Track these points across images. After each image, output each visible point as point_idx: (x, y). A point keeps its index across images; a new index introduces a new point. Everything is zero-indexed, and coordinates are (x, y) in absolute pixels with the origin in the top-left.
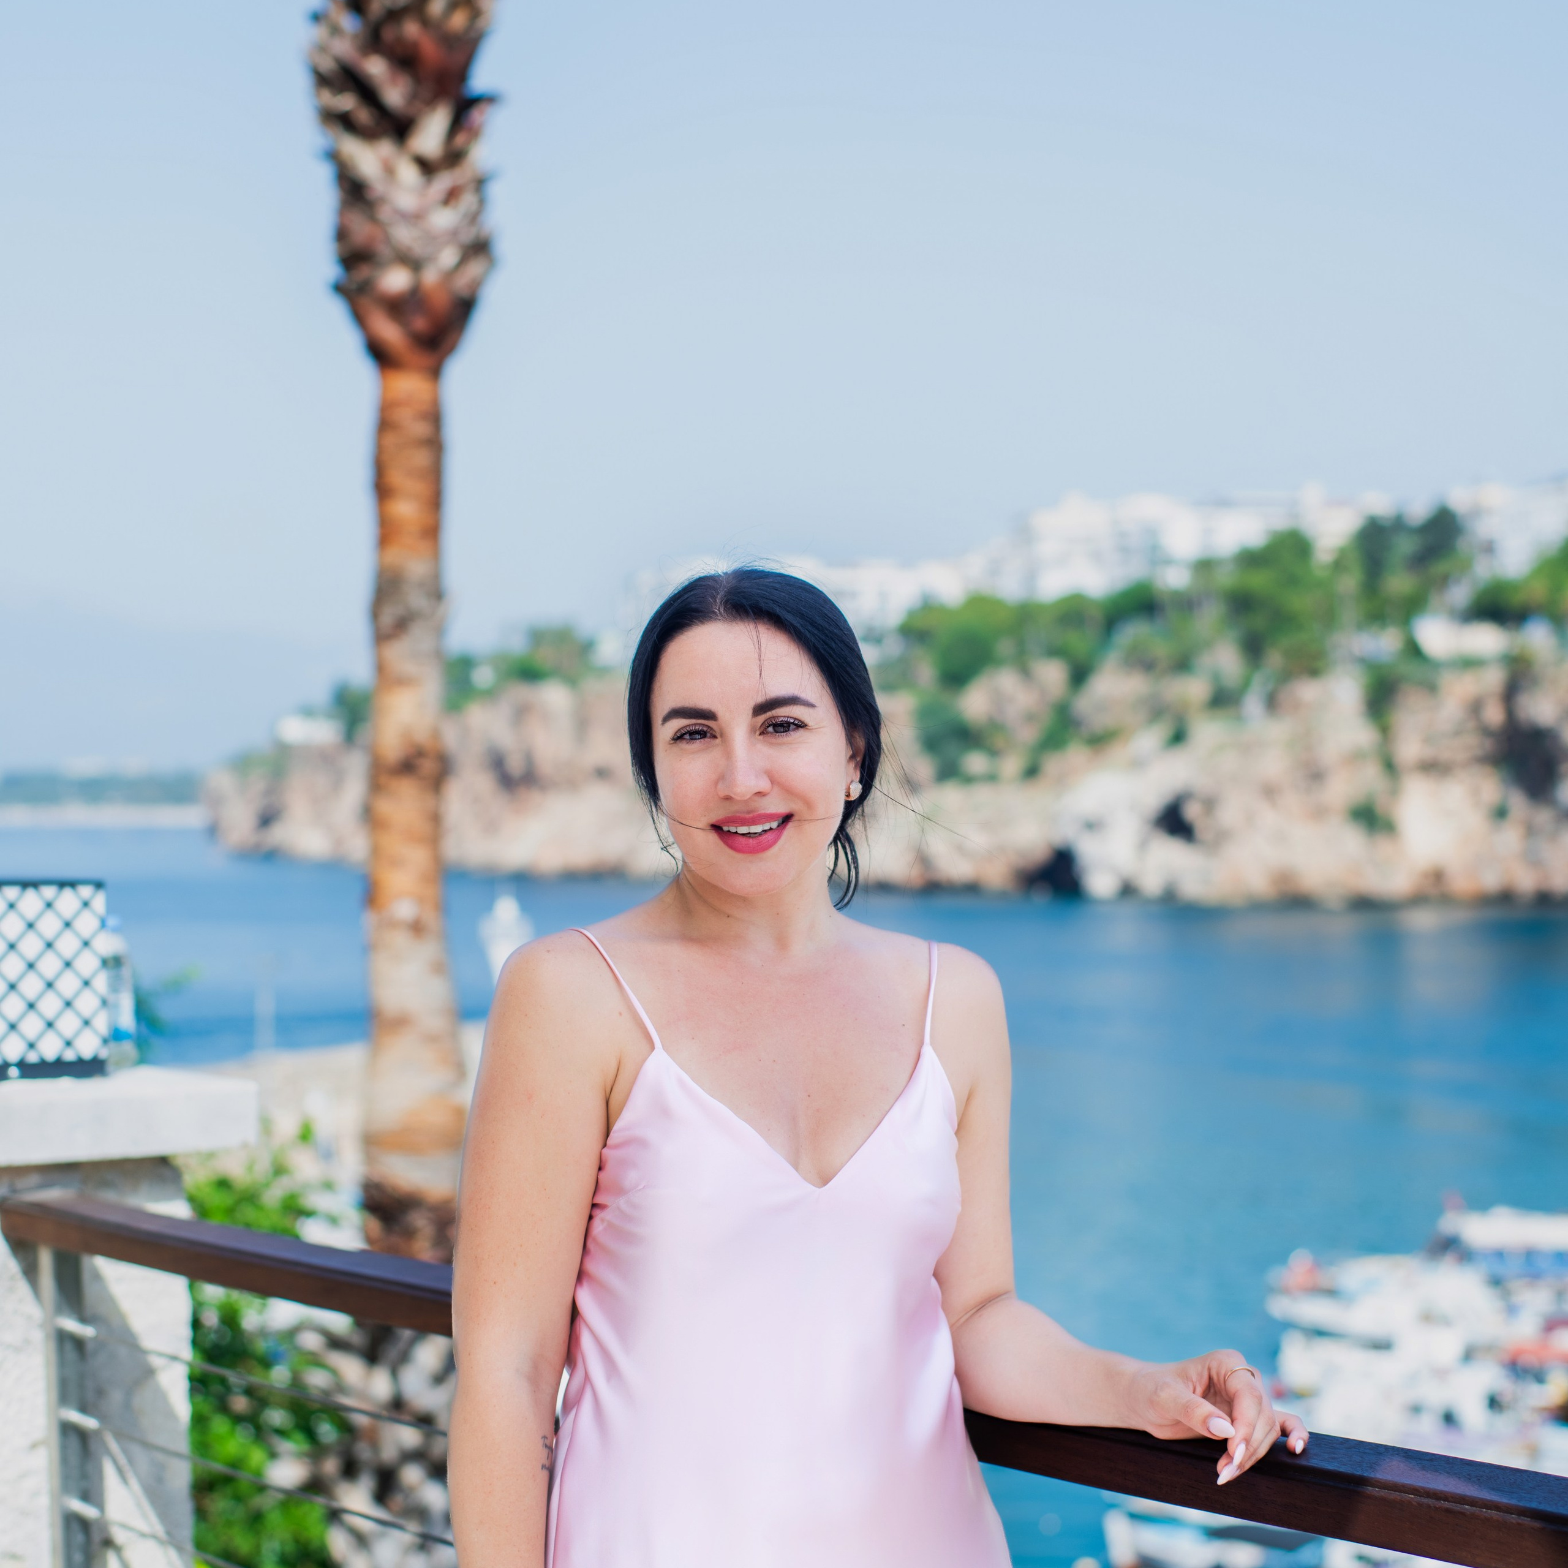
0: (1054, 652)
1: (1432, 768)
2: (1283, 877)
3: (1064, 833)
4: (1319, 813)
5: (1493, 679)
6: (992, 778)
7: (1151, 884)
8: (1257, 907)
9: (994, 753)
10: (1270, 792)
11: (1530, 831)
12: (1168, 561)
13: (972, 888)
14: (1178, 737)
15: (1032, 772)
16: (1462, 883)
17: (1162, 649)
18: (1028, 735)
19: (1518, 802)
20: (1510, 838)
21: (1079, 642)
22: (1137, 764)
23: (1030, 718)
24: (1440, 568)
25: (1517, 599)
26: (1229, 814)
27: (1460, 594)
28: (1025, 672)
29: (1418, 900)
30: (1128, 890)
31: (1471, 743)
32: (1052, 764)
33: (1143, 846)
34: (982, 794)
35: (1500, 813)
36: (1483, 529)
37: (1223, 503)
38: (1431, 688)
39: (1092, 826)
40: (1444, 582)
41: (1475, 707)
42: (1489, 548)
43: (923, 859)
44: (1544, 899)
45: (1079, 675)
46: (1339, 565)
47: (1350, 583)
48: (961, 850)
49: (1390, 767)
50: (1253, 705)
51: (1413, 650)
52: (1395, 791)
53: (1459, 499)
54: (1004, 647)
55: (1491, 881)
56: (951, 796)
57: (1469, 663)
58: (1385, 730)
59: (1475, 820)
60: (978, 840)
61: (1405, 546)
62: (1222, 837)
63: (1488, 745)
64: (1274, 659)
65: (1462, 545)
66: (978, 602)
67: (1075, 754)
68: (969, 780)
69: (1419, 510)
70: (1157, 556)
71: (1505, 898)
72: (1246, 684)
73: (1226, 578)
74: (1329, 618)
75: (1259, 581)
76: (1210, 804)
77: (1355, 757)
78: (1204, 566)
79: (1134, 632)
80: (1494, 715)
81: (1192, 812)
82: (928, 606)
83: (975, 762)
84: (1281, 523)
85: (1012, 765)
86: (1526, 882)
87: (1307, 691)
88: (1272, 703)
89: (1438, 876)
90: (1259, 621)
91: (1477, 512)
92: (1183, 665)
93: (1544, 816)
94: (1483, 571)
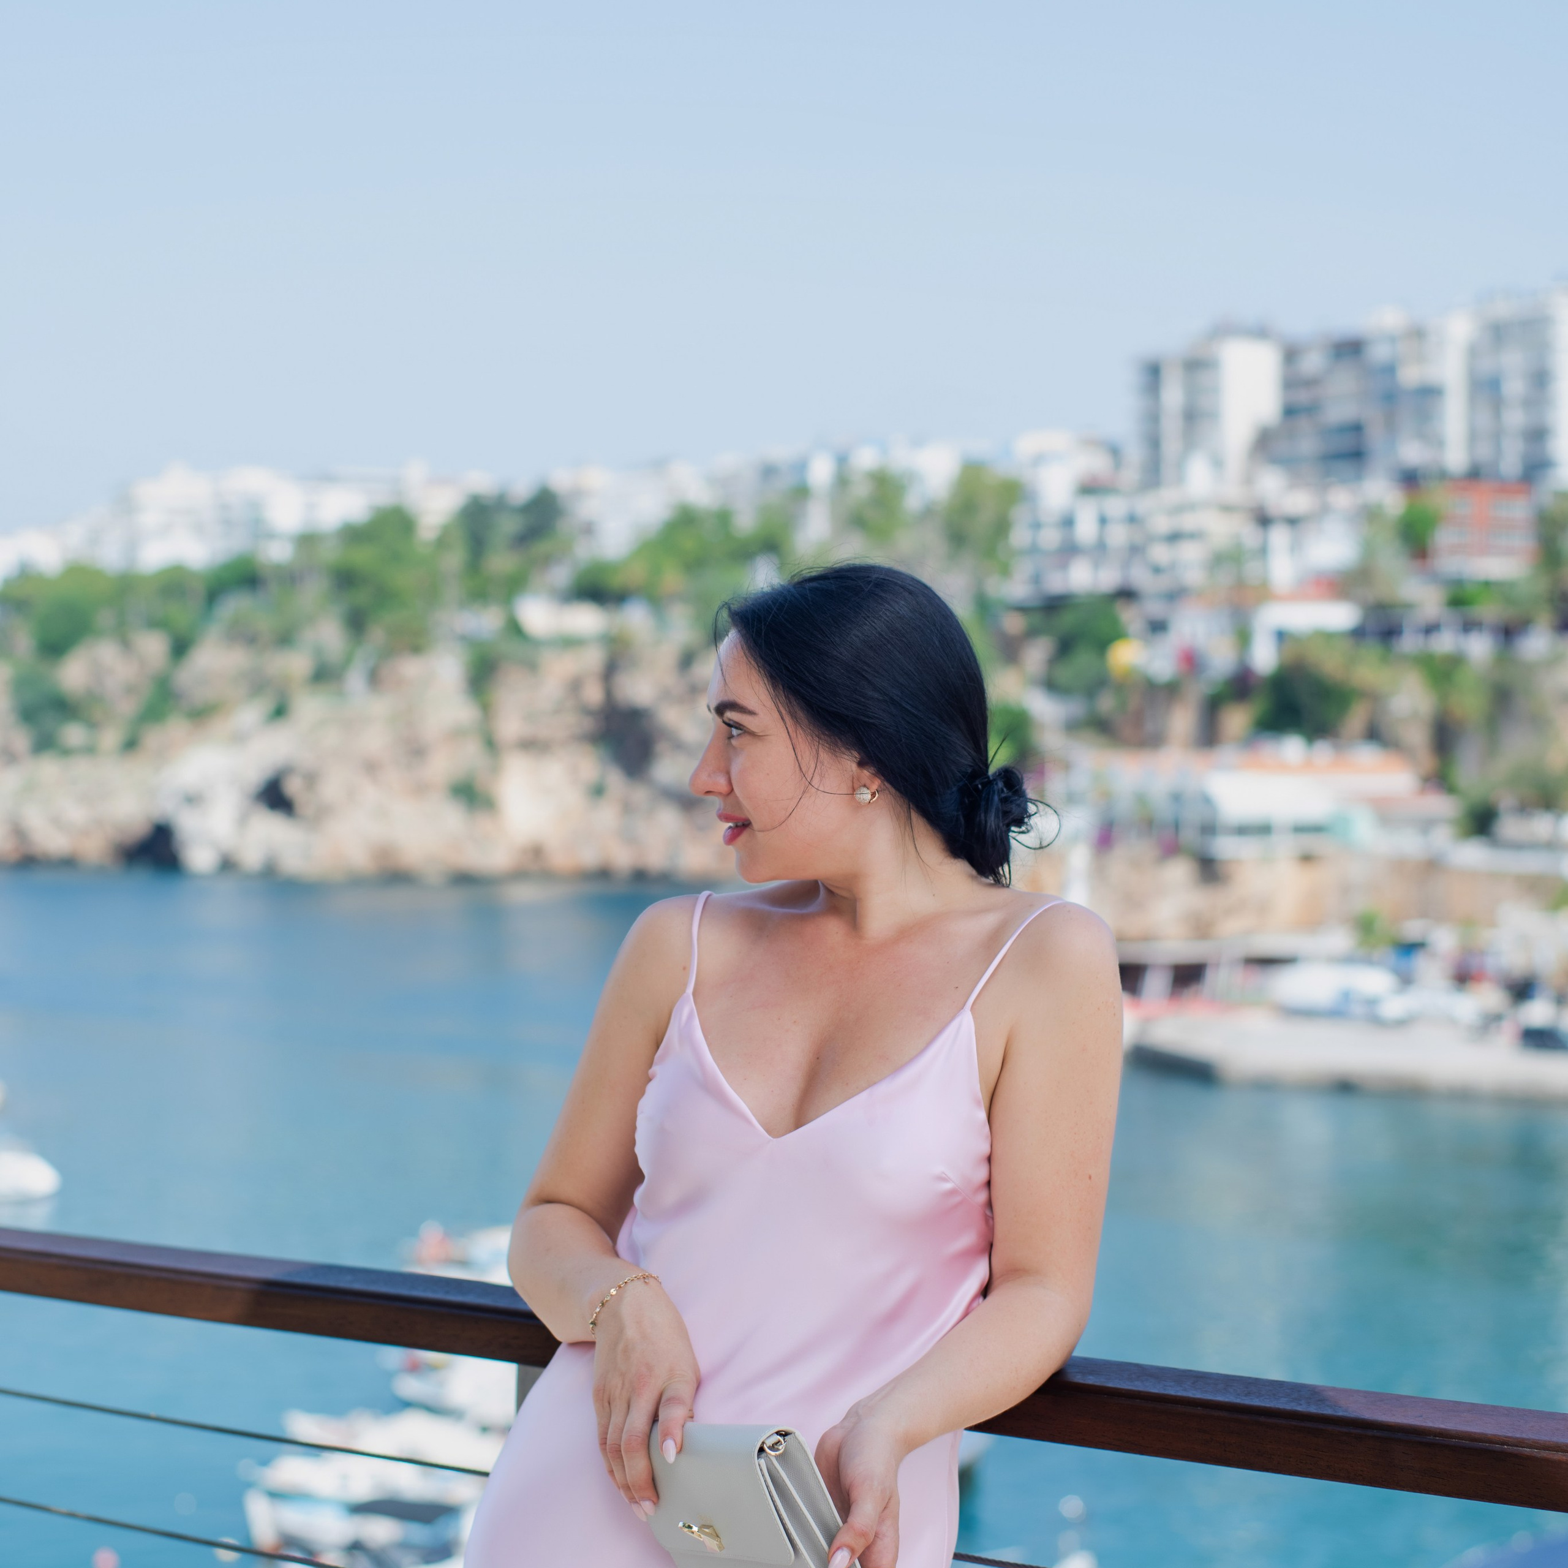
0: (155, 623)
1: (531, 745)
2: (384, 853)
3: (165, 807)
4: (420, 790)
5: (593, 659)
6: (90, 750)
7: (252, 857)
8: (356, 882)
9: (93, 725)
10: (371, 768)
11: (627, 808)
12: (271, 535)
13: (68, 863)
14: (280, 712)
15: (131, 745)
16: (560, 859)
17: (265, 623)
18: (127, 708)
19: (615, 779)
20: (607, 816)
21: (182, 614)
22: (239, 739)
23: (130, 690)
24: (542, 547)
25: (616, 581)
26: (331, 789)
27: (561, 575)
28: (126, 644)
29: (519, 875)
30: (227, 865)
31: (572, 722)
32: (153, 738)
33: (242, 821)
34: (81, 767)
35: (598, 791)
36: (586, 510)
37: (327, 478)
38: (532, 666)
39: (192, 799)
40: (547, 561)
41: (575, 685)
42: (588, 529)
43: (19, 833)
44: (640, 876)
45: (180, 648)
46: (442, 542)
47: (454, 560)
48: (57, 822)
49: (491, 744)
50: (355, 680)
51: (515, 628)
52: (495, 769)
53: (561, 480)
54: (105, 618)
55: (589, 857)
56: (48, 768)
57: (569, 643)
58: (486, 709)
59: (573, 798)
60: (76, 814)
61: (508, 526)
62: (324, 812)
63: (588, 724)
64: (377, 635)
65: (563, 526)
66: (77, 572)
67: (176, 727)
68: (66, 752)
69: (522, 489)
70: (260, 529)
71: (603, 873)
72: (348, 661)
73: (330, 554)
74: (432, 593)
75: (363, 557)
76: (311, 779)
77: (456, 734)
78: (307, 540)
79: (234, 605)
80: (594, 694)
81: (293, 787)
82: (25, 574)
83: (73, 734)
84: (383, 498)
85: (110, 738)
86: (622, 858)
87: (410, 668)
88: (374, 679)
89: (537, 851)
90: (362, 597)
91: (578, 493)
92: (285, 639)
93: (640, 794)
94: (584, 552)
